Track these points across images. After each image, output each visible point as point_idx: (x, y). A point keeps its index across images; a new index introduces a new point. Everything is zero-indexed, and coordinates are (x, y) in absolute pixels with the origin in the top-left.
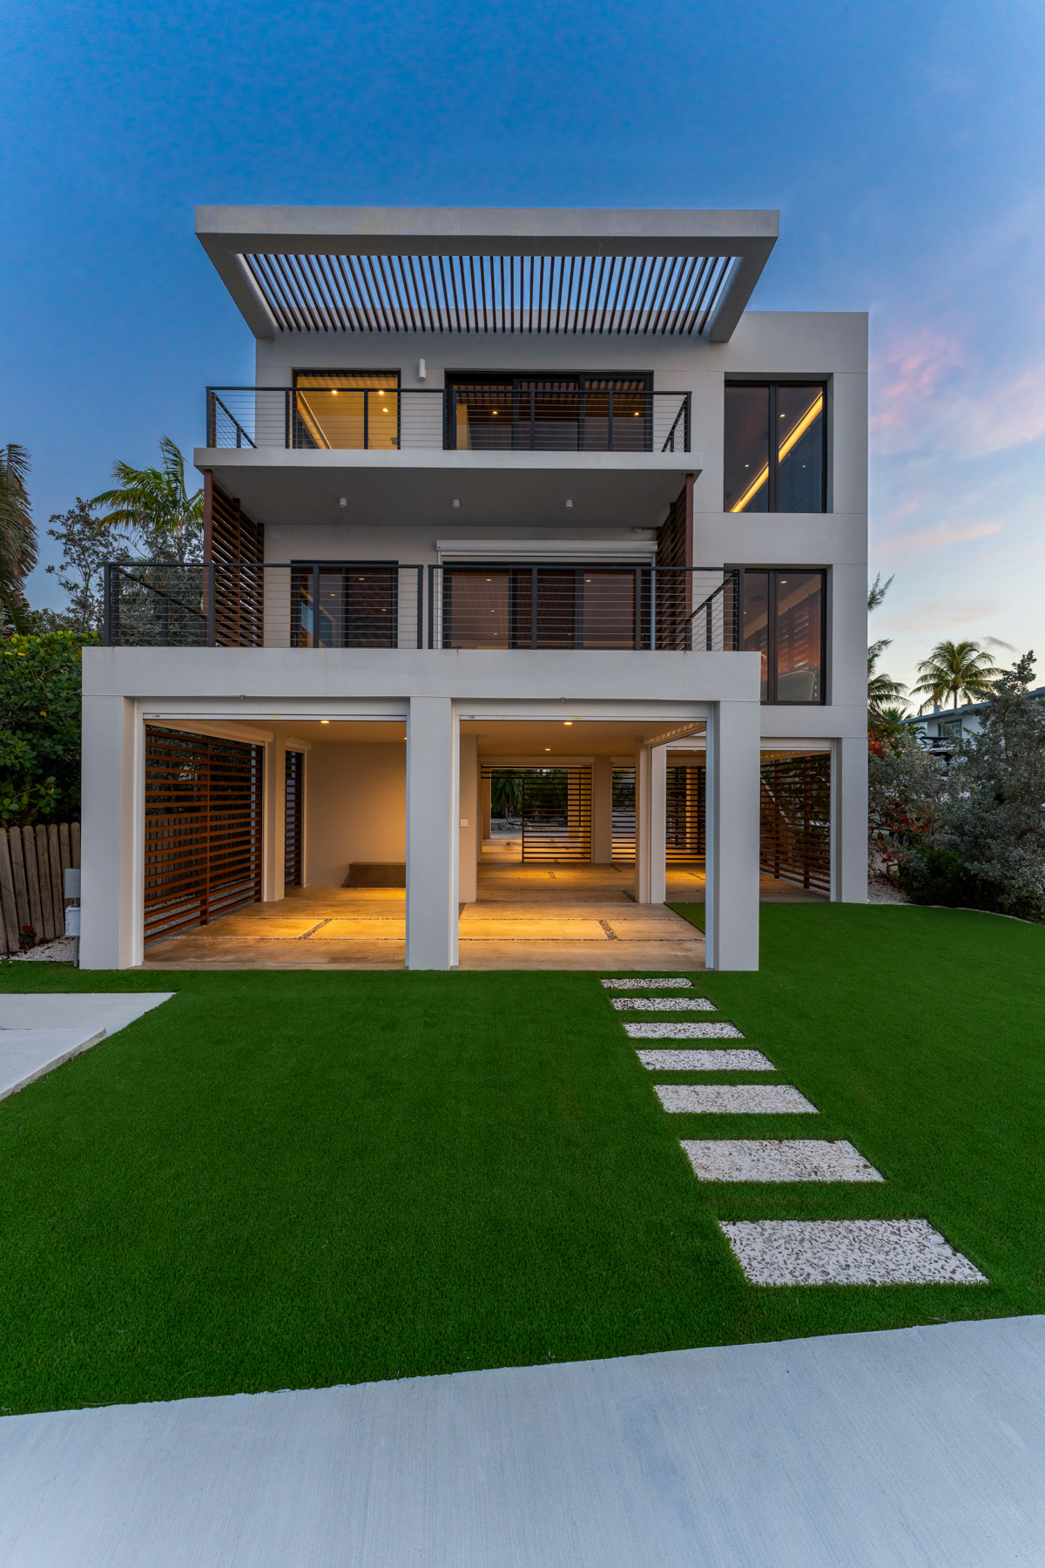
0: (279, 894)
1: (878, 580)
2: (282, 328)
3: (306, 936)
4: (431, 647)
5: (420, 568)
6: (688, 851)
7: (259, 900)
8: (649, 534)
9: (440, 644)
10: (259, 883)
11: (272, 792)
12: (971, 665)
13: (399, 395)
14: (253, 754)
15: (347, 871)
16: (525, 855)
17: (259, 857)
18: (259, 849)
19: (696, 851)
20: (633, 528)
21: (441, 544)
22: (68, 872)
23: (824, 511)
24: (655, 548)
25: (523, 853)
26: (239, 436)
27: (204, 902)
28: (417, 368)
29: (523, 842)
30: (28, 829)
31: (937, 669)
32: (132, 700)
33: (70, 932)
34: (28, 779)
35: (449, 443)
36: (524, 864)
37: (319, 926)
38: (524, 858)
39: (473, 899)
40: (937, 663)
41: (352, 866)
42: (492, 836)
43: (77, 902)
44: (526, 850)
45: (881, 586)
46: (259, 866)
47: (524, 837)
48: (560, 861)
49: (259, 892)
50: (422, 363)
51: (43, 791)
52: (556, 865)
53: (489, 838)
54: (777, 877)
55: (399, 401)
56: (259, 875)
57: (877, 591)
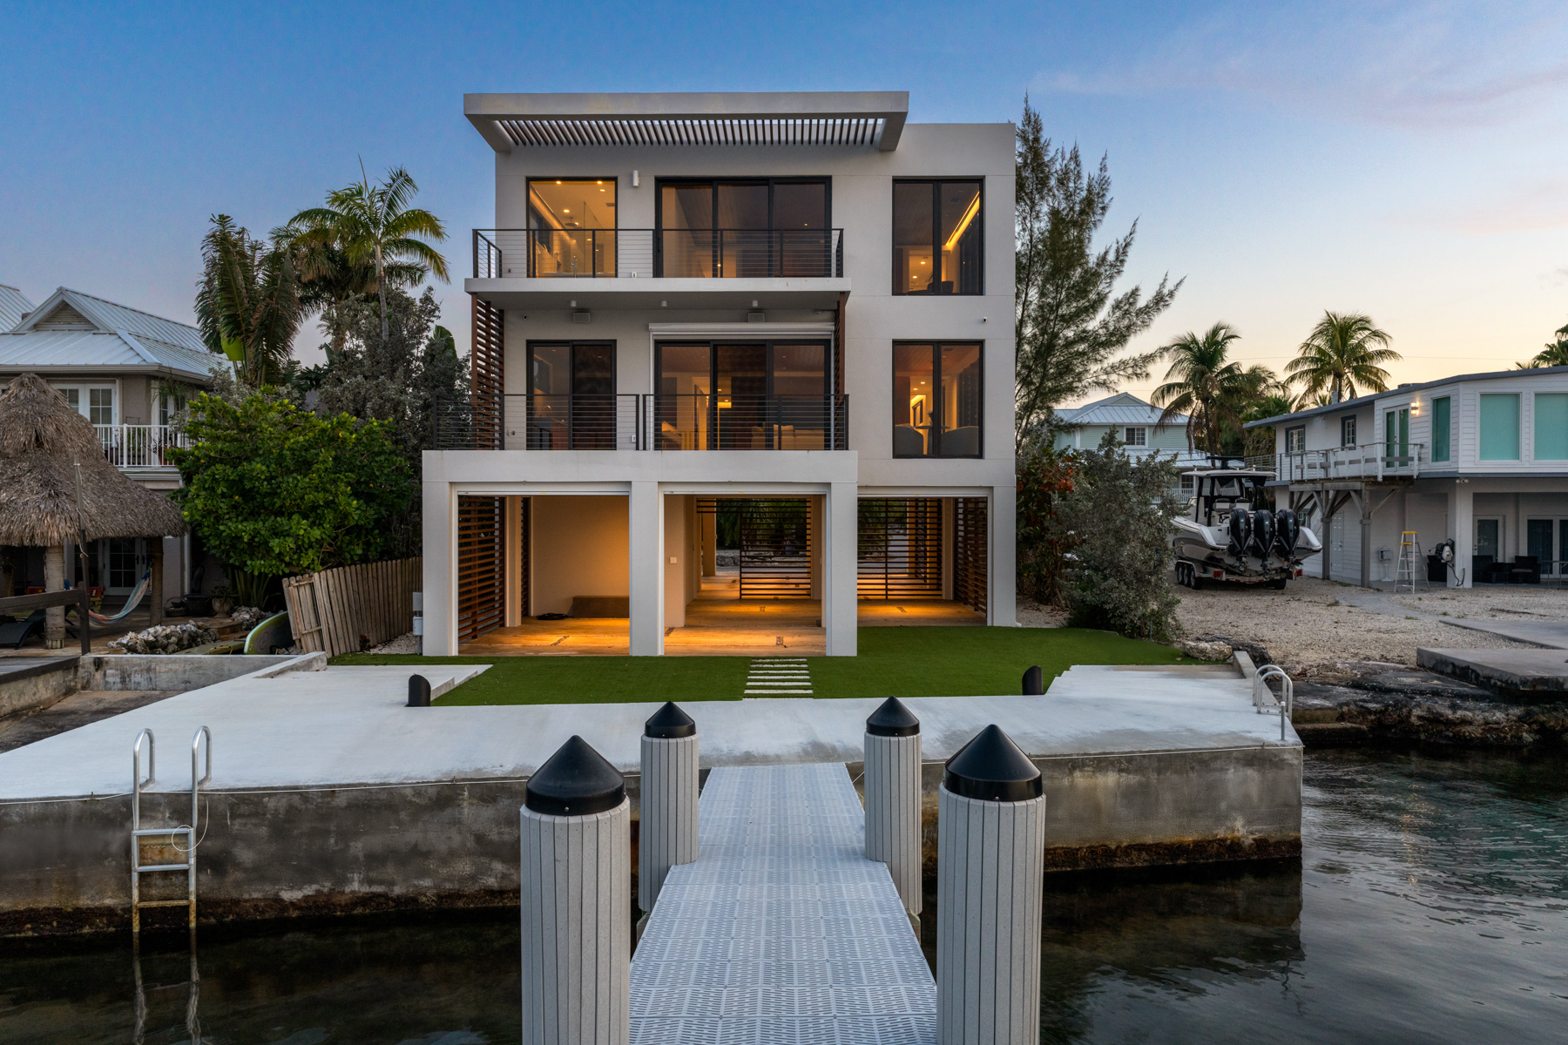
0: (518, 622)
1: (1165, 280)
2: (517, 143)
3: (555, 644)
4: (645, 449)
5: (638, 396)
6: (928, 587)
7: (503, 625)
8: (828, 315)
9: (652, 446)
10: (503, 612)
11: (513, 535)
12: (1360, 345)
13: (616, 234)
14: (497, 504)
15: (571, 603)
16: (743, 592)
17: (503, 590)
18: (503, 583)
19: (935, 587)
20: (816, 311)
21: (652, 326)
22: (415, 594)
23: (981, 294)
24: (833, 328)
25: (741, 589)
26: (489, 248)
27: (474, 622)
28: (631, 176)
29: (741, 578)
30: (347, 568)
31: (1319, 349)
32: (451, 484)
33: (416, 632)
34: (364, 532)
35: (658, 272)
36: (741, 601)
37: (559, 641)
38: (741, 595)
39: (682, 624)
40: (1319, 342)
41: (575, 599)
42: (717, 573)
43: (420, 614)
44: (743, 586)
45: (1169, 286)
46: (503, 597)
47: (741, 573)
48: (780, 597)
49: (503, 619)
50: (636, 173)
51: (372, 540)
52: (775, 601)
53: (713, 575)
54: (976, 610)
55: (616, 238)
56: (503, 604)
57: (1166, 291)
